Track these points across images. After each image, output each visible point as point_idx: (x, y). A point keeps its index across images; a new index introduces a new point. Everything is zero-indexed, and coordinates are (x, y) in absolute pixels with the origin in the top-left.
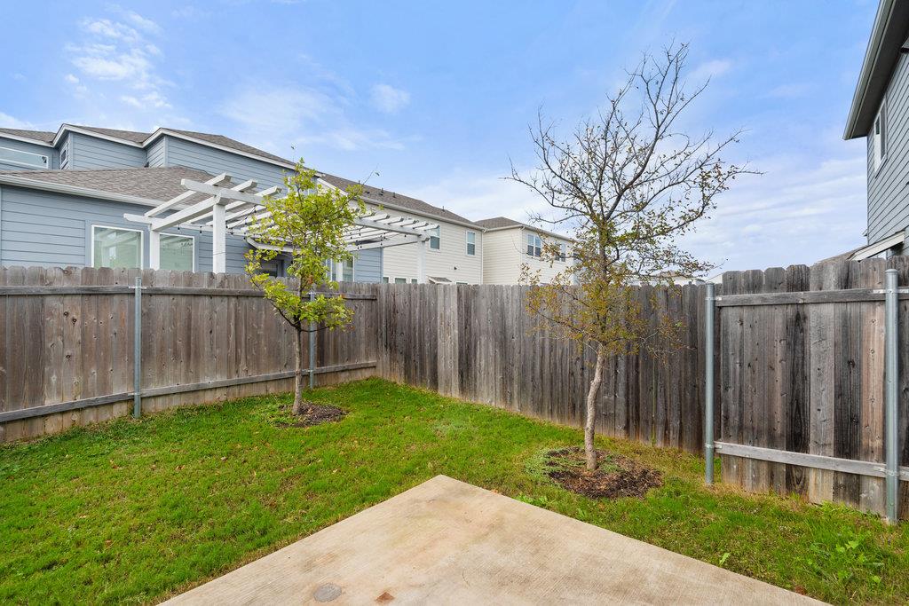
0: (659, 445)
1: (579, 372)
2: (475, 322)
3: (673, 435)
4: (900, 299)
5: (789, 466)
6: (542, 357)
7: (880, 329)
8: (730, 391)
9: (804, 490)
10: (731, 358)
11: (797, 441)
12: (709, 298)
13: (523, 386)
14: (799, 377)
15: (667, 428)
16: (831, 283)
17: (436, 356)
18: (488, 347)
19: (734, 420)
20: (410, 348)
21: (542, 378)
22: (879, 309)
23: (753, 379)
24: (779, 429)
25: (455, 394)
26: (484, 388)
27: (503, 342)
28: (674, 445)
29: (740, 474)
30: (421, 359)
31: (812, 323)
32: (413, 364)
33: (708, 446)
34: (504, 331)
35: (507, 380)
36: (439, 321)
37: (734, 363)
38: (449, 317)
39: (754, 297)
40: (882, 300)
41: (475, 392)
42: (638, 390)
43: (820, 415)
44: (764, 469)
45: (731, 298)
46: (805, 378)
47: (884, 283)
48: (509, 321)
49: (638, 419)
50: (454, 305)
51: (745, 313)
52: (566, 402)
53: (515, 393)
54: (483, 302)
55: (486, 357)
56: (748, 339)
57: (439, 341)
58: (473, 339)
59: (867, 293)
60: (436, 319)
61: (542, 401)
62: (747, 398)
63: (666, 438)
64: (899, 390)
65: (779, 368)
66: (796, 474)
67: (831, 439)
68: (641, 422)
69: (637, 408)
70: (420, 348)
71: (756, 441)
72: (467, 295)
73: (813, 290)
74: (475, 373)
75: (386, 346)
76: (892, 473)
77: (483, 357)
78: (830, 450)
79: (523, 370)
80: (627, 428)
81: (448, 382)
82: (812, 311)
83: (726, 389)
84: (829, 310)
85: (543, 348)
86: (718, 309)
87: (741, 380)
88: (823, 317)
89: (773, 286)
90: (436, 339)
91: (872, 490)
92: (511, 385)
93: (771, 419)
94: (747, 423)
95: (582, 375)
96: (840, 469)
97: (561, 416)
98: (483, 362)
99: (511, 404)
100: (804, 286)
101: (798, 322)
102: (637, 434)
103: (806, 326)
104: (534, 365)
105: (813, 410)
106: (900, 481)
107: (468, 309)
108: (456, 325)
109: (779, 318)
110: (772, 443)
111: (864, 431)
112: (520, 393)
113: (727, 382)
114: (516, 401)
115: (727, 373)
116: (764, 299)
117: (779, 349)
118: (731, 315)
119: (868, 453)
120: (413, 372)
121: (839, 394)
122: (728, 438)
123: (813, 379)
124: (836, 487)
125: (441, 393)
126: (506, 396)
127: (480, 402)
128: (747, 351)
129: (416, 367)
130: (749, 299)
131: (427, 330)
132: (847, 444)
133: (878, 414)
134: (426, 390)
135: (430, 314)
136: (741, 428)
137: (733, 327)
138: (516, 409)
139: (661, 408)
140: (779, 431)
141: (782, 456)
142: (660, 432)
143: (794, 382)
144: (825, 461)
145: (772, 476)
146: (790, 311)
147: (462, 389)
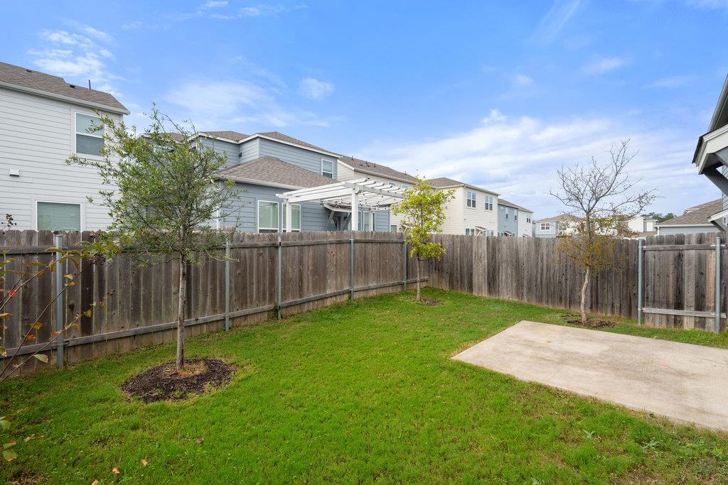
0: (609, 315)
1: (564, 281)
2: (498, 256)
3: (616, 310)
4: (721, 249)
5: (675, 316)
6: (542, 274)
7: (713, 261)
8: (649, 286)
9: (682, 325)
10: (650, 272)
11: (679, 305)
12: (640, 247)
13: (530, 289)
14: (680, 280)
15: (613, 307)
16: (694, 242)
17: (472, 274)
18: (507, 269)
19: (651, 298)
20: (453, 271)
21: (542, 285)
22: (714, 252)
23: (659, 281)
24: (671, 301)
25: (485, 294)
26: (505, 291)
27: (517, 267)
28: (617, 314)
29: (653, 320)
30: (461, 276)
31: (686, 258)
32: (455, 280)
33: (639, 309)
34: (517, 261)
35: (519, 286)
36: (474, 255)
37: (651, 275)
38: (481, 253)
39: (661, 247)
40: (714, 249)
41: (498, 293)
42: (597, 289)
43: (689, 295)
44: (664, 318)
45: (649, 247)
46: (682, 280)
47: (715, 242)
48: (521, 256)
49: (597, 303)
50: (485, 247)
51: (656, 253)
52: (556, 295)
53: (525, 294)
54: (504, 246)
55: (506, 274)
56: (657, 263)
57: (474, 266)
58: (497, 265)
59: (708, 246)
60: (471, 255)
61: (542, 296)
62: (657, 289)
63: (613, 312)
64: (720, 284)
65: (671, 276)
66: (678, 319)
67: (693, 304)
68: (599, 305)
69: (597, 298)
70: (461, 271)
71: (660, 306)
72: (493, 241)
73: (686, 244)
74: (499, 284)
75: (435, 269)
76: (718, 315)
77: (504, 274)
78: (693, 309)
79: (530, 281)
80: (591, 308)
81: (480, 288)
82: (686, 253)
83: (647, 285)
84: (693, 252)
85: (542, 269)
86: (644, 251)
87: (654, 282)
88: (691, 255)
89: (669, 242)
90: (472, 266)
91: (710, 323)
92: (522, 289)
93: (668, 297)
94: (657, 299)
95: (566, 283)
96: (697, 315)
97: (553, 303)
98: (504, 278)
99: (522, 298)
100: (682, 243)
101: (680, 257)
102: (597, 310)
103: (683, 259)
104: (537, 278)
105: (686, 293)
106: (720, 318)
107: (494, 249)
108: (486, 258)
109: (672, 255)
110: (668, 307)
111: (707, 300)
112: (527, 293)
113: (647, 283)
114: (525, 297)
115: (648, 278)
116: (665, 248)
117: (672, 268)
118: (649, 254)
119: (709, 308)
120: (455, 283)
121: (697, 286)
122: (648, 306)
123: (686, 280)
124: (695, 323)
125: (475, 294)
126: (519, 294)
127: (501, 298)
128: (657, 269)
129: (458, 281)
130: (658, 248)
131: (465, 260)
132: (700, 306)
133: (713, 293)
134: (465, 293)
135: (467, 252)
136: (654, 301)
137: (651, 259)
138: (525, 300)
139: (610, 297)
140: (671, 302)
141: (672, 312)
142: (609, 308)
143: (678, 281)
144: (691, 313)
145: (668, 320)
146: (676, 253)
147: (490, 292)
